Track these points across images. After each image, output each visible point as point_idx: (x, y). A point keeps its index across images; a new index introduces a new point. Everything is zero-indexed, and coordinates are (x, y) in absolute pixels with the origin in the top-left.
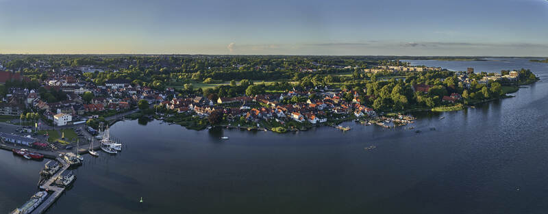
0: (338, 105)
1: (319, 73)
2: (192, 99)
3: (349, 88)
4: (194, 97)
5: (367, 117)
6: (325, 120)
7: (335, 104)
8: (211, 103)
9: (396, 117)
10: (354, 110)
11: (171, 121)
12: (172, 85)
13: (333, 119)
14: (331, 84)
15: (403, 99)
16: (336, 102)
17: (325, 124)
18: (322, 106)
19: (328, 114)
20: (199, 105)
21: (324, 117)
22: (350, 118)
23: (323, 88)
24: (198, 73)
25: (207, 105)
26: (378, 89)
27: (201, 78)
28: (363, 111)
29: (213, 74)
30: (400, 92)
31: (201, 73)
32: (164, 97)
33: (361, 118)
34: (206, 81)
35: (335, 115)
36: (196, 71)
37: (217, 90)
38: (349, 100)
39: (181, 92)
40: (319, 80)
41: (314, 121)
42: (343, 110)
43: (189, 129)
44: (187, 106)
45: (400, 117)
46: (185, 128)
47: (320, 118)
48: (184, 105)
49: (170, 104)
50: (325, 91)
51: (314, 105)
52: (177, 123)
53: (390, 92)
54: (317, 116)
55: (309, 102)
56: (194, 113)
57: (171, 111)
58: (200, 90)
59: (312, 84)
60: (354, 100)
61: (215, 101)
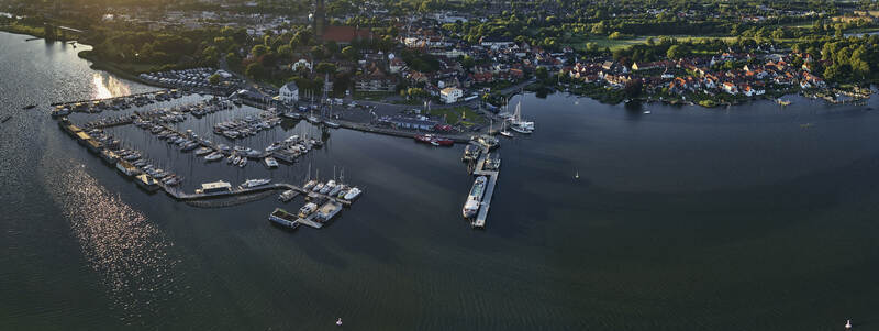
0: (782, 73)
1: (767, 24)
2: (600, 65)
3: (803, 48)
4: (603, 62)
5: (814, 89)
6: (763, 92)
7: (778, 72)
8: (625, 69)
9: (851, 89)
10: (800, 79)
11: (578, 93)
12: (568, 42)
13: (772, 90)
14: (781, 41)
15: (864, 66)
16: (780, 68)
17: (763, 97)
18: (762, 74)
19: (768, 85)
20: (609, 72)
21: (762, 88)
22: (795, 89)
23: (768, 47)
24: (601, 24)
25: (619, 72)
26: (836, 51)
27: (606, 31)
28: (811, 82)
29: (620, 26)
30: (862, 57)
31: (605, 24)
32: (562, 61)
33: (807, 90)
34: (612, 36)
35: (777, 86)
36: (597, 21)
37: (631, 52)
38: (798, 66)
39: (583, 53)
40: (766, 35)
41: (749, 94)
42: (786, 79)
43: (602, 102)
44: (595, 73)
45: (856, 89)
46: (596, 101)
47: (756, 90)
48: (592, 72)
49: (575, 72)
50: (771, 52)
51: (752, 74)
52: (588, 95)
53: (850, 56)
54: (753, 87)
55: (746, 68)
56: (605, 83)
57: (576, 81)
58: (608, 51)
59: (753, 42)
60: (804, 66)
61: (629, 67)
